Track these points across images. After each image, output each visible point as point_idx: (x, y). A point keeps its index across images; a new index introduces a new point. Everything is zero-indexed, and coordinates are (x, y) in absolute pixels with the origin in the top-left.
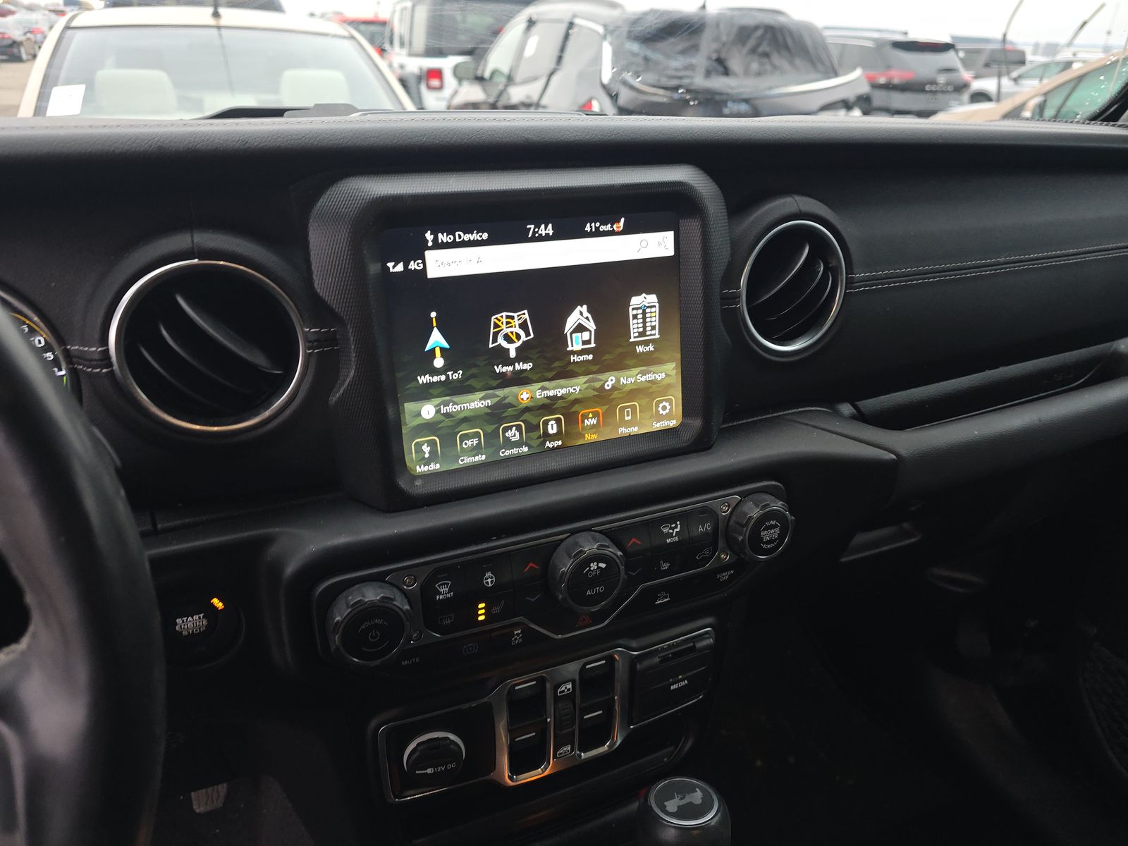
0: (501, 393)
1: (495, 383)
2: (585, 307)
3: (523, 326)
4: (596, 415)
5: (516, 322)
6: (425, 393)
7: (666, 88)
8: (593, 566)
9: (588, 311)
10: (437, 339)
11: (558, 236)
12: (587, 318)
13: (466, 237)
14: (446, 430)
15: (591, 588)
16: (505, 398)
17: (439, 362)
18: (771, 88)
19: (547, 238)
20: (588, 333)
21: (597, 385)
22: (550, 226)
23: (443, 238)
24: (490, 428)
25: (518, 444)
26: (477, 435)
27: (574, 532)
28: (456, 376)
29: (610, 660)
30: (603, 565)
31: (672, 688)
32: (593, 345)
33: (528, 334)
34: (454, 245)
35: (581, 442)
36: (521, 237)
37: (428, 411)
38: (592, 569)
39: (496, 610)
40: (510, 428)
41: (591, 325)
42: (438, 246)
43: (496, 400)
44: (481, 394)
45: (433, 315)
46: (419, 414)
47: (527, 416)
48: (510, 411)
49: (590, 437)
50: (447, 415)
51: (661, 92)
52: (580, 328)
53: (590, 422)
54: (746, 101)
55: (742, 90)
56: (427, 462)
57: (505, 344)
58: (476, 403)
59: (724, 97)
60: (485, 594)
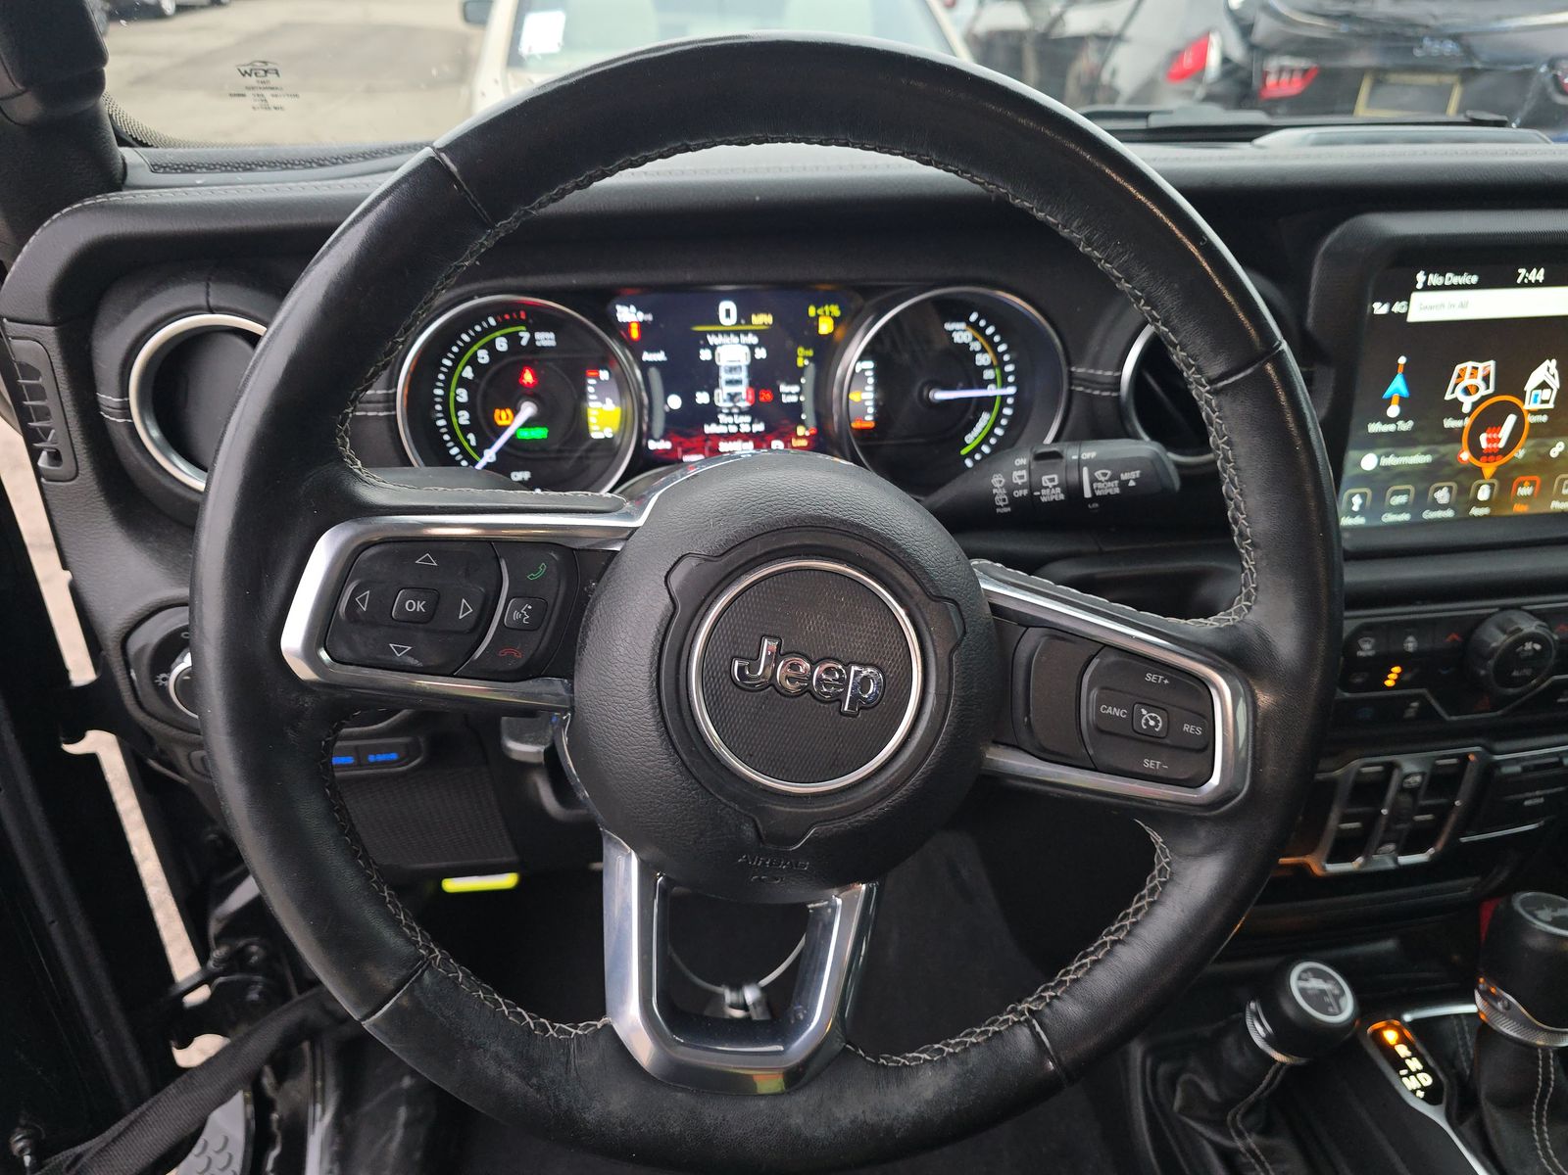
0: (1443, 449)
1: (1441, 437)
2: (1554, 362)
3: (1486, 379)
4: (1533, 484)
5: (1480, 374)
6: (1374, 443)
7: (1326, 16)
8: (1528, 646)
9: (1557, 367)
10: (1398, 386)
11: (1548, 282)
12: (1553, 376)
13: (1456, 280)
14: (1380, 482)
15: (1520, 669)
16: (1444, 455)
17: (1393, 411)
18: (1499, 18)
19: (1537, 284)
20: (1549, 390)
21: (1543, 450)
22: (1542, 271)
23: (1435, 279)
24: (1422, 486)
25: (1444, 507)
26: (1407, 492)
27: (1504, 608)
28: (1405, 426)
29: (1464, 758)
30: (1538, 647)
31: (1527, 803)
32: (1551, 406)
33: (1488, 388)
34: (1443, 288)
35: (1508, 513)
36: (1509, 282)
37: (1369, 462)
38: (1526, 648)
39: (1407, 677)
40: (1441, 488)
41: (1555, 384)
42: (1427, 288)
43: (1436, 456)
44: (1423, 449)
45: (1402, 360)
46: (1358, 464)
47: (1462, 477)
48: (1447, 470)
49: (1520, 509)
50: (1387, 468)
51: (1320, 22)
52: (1544, 385)
53: (1525, 491)
54: (1456, 38)
55: (1448, 21)
56: (1353, 514)
57: (1462, 397)
58: (1419, 458)
59: (1421, 31)
60: (1402, 658)
